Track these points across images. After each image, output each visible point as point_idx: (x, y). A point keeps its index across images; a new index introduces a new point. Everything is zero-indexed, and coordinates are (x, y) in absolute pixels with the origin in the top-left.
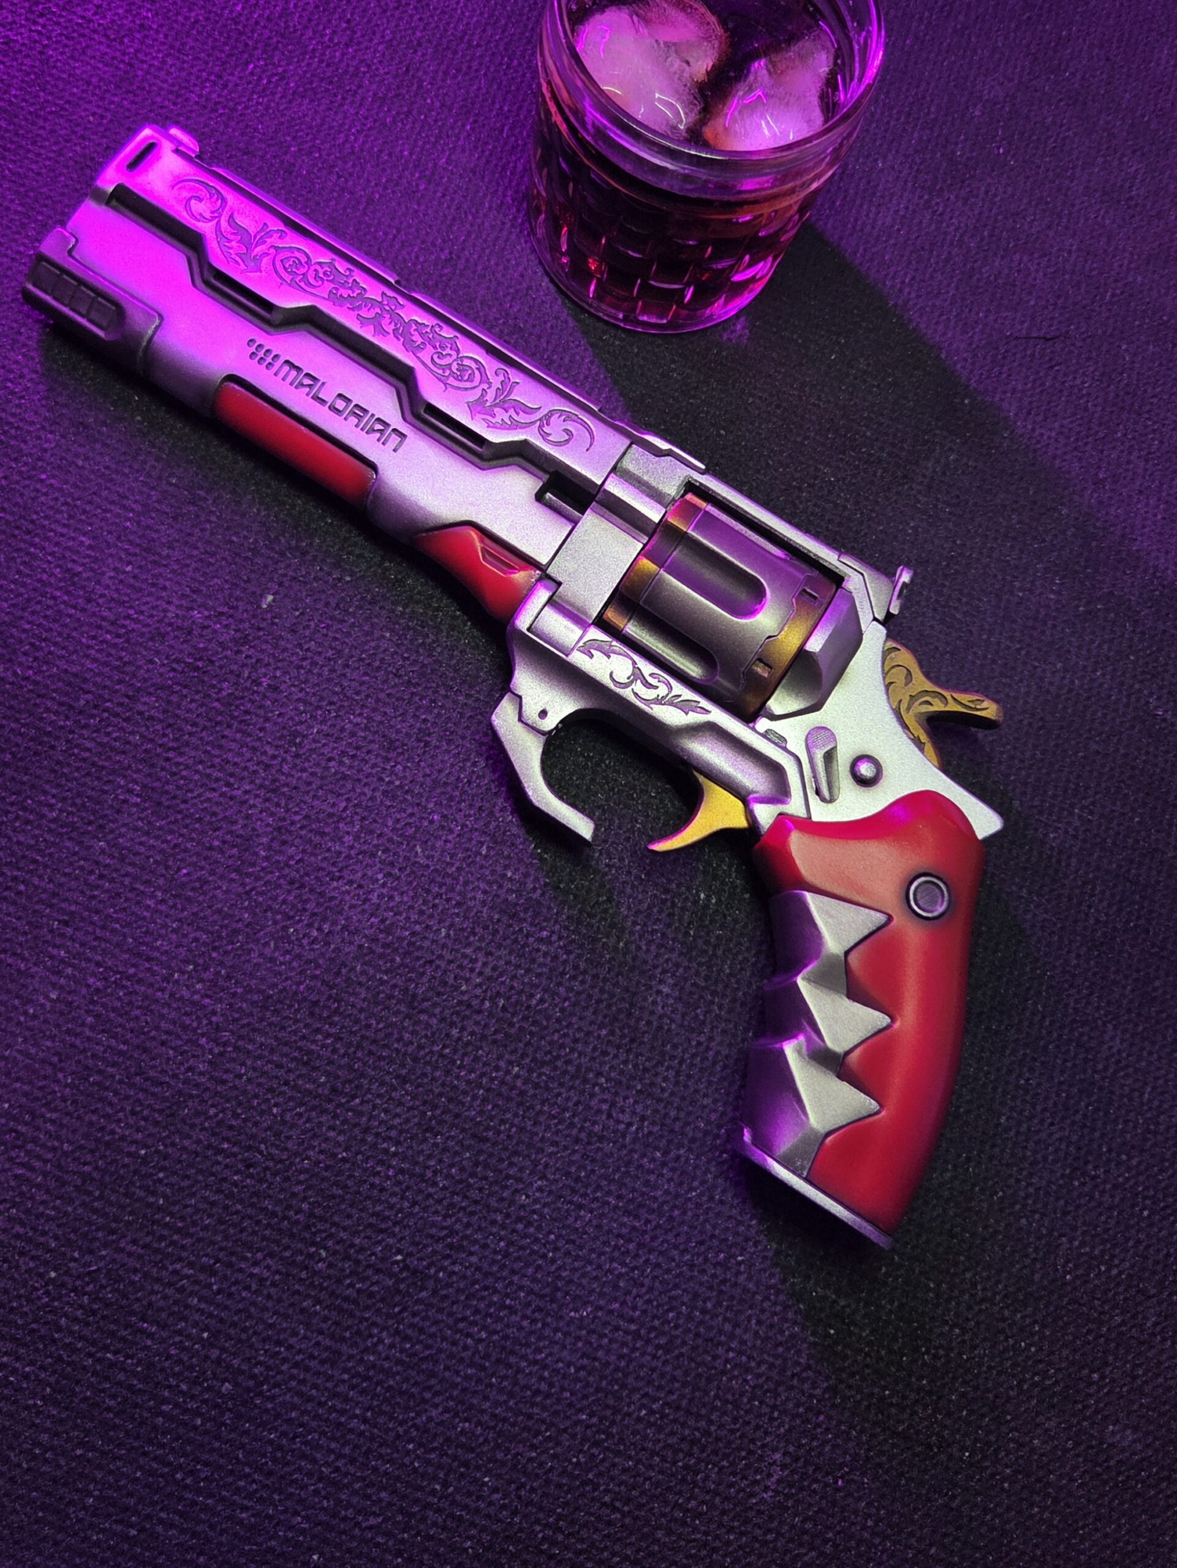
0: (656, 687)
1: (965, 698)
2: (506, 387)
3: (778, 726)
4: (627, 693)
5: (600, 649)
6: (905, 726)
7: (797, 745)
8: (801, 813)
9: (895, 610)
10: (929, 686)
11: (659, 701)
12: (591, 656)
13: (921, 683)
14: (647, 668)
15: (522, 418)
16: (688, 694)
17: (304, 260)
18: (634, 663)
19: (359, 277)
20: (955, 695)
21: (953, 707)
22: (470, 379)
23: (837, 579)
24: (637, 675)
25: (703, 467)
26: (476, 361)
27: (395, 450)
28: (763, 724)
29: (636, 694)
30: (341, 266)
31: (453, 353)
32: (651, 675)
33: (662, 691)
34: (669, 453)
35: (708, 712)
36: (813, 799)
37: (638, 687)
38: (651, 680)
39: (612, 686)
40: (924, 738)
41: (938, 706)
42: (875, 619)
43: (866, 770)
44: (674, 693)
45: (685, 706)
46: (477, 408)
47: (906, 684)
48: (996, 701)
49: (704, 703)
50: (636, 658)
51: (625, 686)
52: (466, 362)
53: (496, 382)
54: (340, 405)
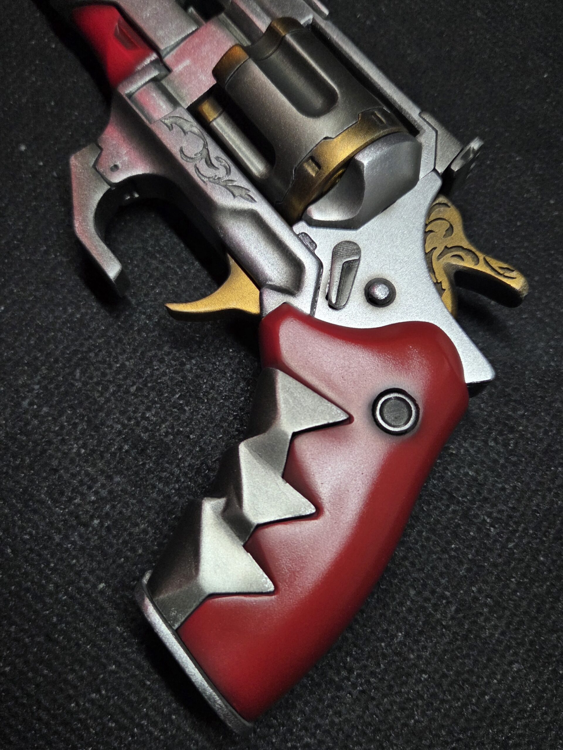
0: (217, 168)
1: (496, 264)
3: (314, 233)
4: (190, 166)
5: (180, 126)
6: (431, 269)
7: (324, 253)
8: (307, 310)
9: (455, 168)
10: (466, 244)
11: (216, 180)
12: (172, 130)
13: (460, 239)
14: (215, 152)
16: (242, 182)
18: (206, 145)
20: (488, 259)
21: (482, 268)
24: (204, 154)
25: (326, 12)
28: (301, 227)
29: (197, 169)
32: (217, 158)
33: (221, 173)
35: (254, 203)
36: (321, 300)
37: (201, 164)
38: (214, 162)
39: (178, 156)
40: (446, 285)
41: (468, 263)
42: (434, 170)
43: (380, 293)
44: (230, 177)
45: (236, 191)
47: (446, 236)
48: (525, 276)
49: (253, 193)
50: (209, 140)
51: (190, 160)
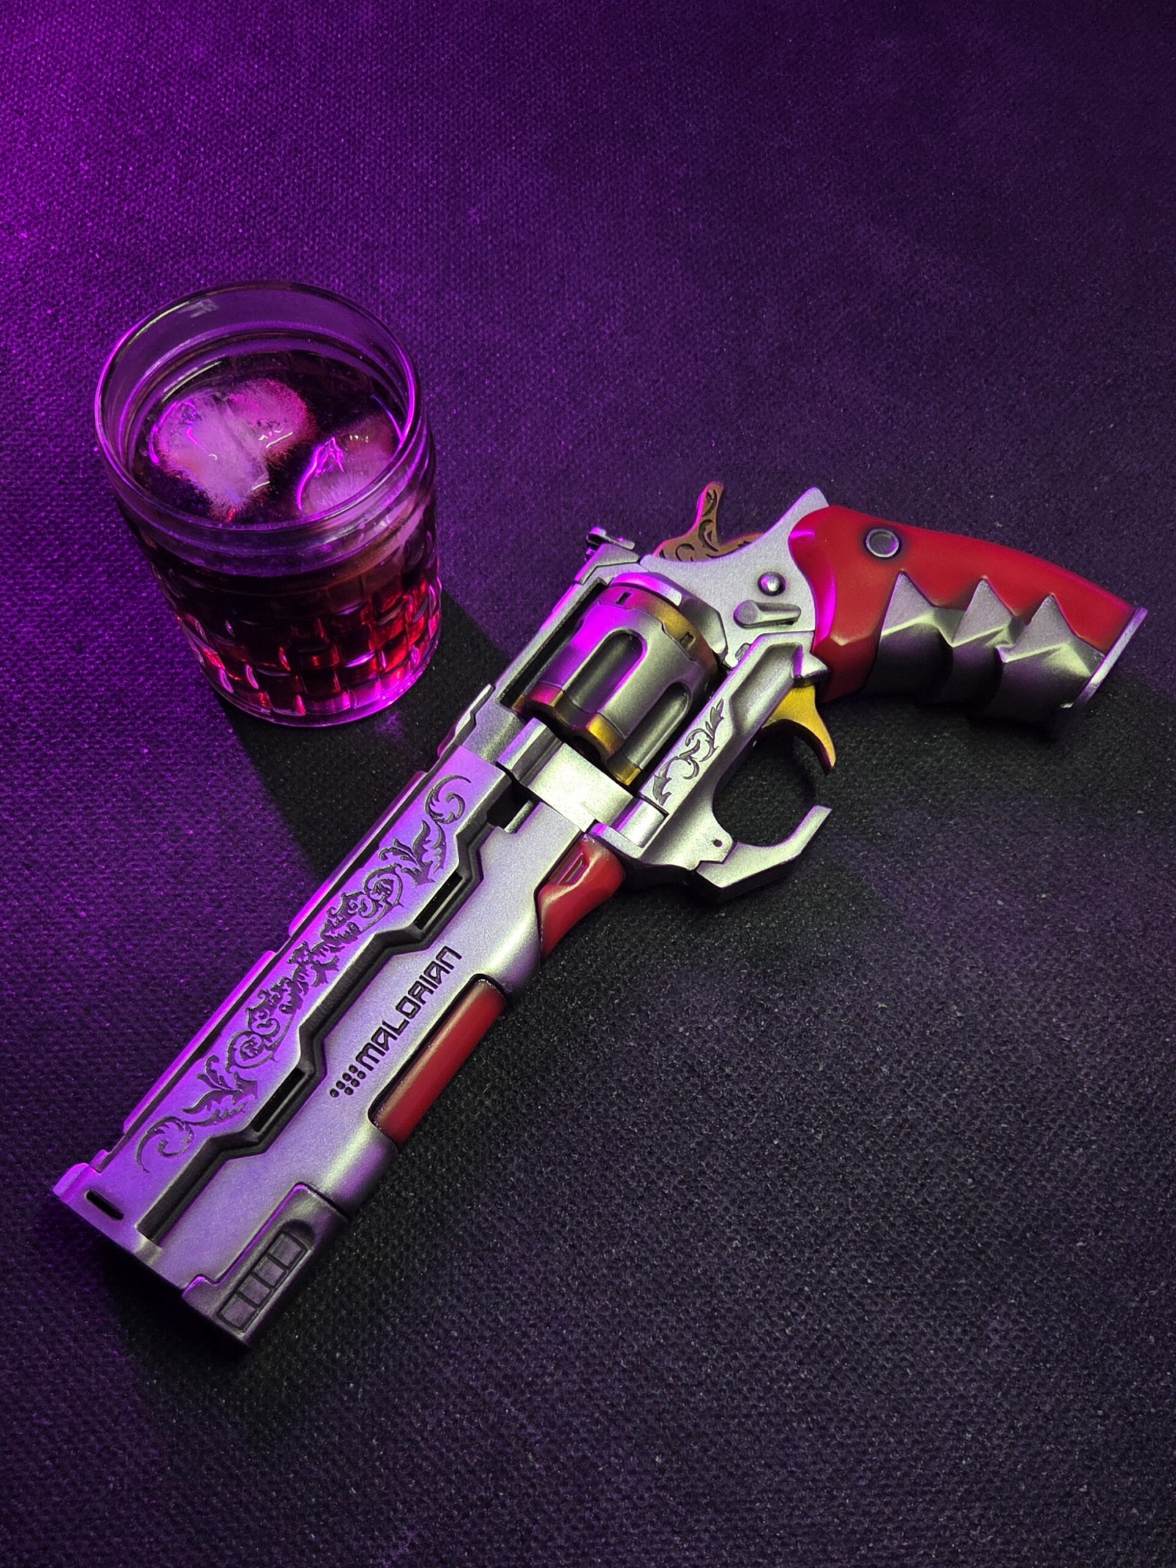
0: (699, 741)
2: (401, 849)
3: (733, 649)
4: (704, 767)
5: (662, 787)
6: (729, 552)
7: (750, 635)
8: (810, 636)
9: (631, 546)
10: (694, 531)
11: (711, 741)
12: (669, 794)
13: (691, 536)
14: (681, 748)
15: (435, 837)
16: (705, 716)
17: (245, 1039)
18: (676, 758)
19: (269, 985)
21: (712, 515)
22: (391, 882)
23: (599, 588)
24: (688, 757)
25: (489, 687)
26: (372, 876)
27: (459, 957)
28: (731, 660)
29: (704, 759)
30: (257, 1002)
31: (360, 898)
32: (687, 744)
33: (702, 737)
34: (473, 714)
35: (721, 702)
36: (795, 627)
37: (698, 757)
38: (691, 745)
39: (697, 779)
40: (740, 542)
41: (712, 527)
42: (638, 562)
43: (771, 584)
44: (704, 727)
45: (717, 718)
46: (422, 877)
47: (693, 549)
48: (708, 482)
49: (713, 703)
50: (671, 756)
51: (697, 767)
52: (372, 886)
53: (393, 860)
54: (408, 1007)
